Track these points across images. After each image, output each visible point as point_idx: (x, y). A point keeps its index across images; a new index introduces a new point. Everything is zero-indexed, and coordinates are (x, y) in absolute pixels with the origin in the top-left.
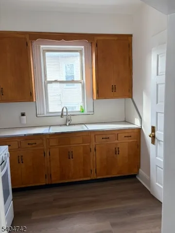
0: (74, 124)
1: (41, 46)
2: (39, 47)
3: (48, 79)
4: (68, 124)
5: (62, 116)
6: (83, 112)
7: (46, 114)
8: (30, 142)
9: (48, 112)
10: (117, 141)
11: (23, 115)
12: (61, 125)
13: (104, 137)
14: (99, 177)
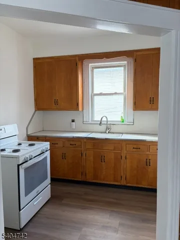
0: (113, 133)
1: (90, 65)
2: (88, 65)
3: (95, 92)
4: (107, 132)
5: (100, 124)
6: (123, 122)
7: (90, 122)
8: (72, 143)
9: (92, 120)
10: (148, 153)
11: (73, 121)
12: (101, 133)
13: (135, 147)
14: (128, 185)
